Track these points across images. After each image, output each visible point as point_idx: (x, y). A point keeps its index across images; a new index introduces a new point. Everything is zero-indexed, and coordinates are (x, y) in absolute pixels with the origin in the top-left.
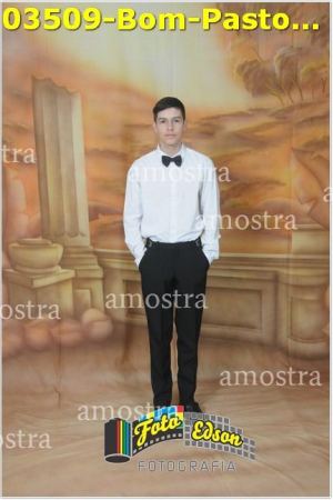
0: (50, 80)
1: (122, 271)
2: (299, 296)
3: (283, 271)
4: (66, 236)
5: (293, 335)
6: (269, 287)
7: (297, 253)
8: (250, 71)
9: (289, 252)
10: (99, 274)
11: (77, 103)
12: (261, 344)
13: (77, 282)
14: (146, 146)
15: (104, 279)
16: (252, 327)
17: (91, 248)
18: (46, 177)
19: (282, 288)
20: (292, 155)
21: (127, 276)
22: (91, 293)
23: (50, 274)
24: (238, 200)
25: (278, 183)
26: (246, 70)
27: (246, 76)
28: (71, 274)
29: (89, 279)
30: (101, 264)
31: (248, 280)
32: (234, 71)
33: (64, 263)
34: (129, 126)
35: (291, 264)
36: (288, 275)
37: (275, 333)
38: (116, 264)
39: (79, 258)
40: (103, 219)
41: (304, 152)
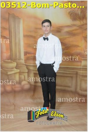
0: (13, 14)
1: (33, 70)
2: (83, 79)
3: (79, 71)
4: (17, 60)
5: (81, 90)
6: (75, 76)
7: (83, 66)
8: (72, 14)
9: (81, 66)
10: (27, 71)
11: (22, 21)
12: (72, 92)
13: (20, 73)
14: (41, 34)
15: (28, 72)
16: (69, 87)
17: (25, 63)
18: (12, 43)
19: (78, 76)
20: (83, 38)
21: (34, 72)
22: (24, 76)
23: (13, 70)
24: (67, 51)
25: (78, 46)
26: (71, 13)
27: (71, 15)
28: (18, 71)
29: (24, 72)
30: (27, 68)
31: (69, 74)
32: (67, 13)
33: (17, 67)
34: (36, 28)
35: (81, 70)
36: (80, 72)
37: (76, 89)
38: (32, 68)
39: (21, 66)
40: (28, 55)
41: (86, 37)
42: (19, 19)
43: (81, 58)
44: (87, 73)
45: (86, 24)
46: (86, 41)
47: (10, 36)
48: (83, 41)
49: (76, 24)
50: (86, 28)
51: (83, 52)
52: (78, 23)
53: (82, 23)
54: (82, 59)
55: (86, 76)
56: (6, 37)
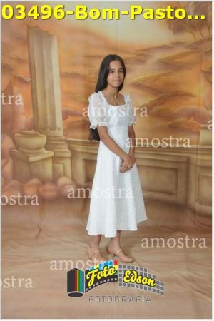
0: (38, 27)
2: (205, 174)
3: (194, 156)
4: (49, 130)
7: (204, 145)
9: (198, 144)
10: (69, 155)
13: (55, 159)
15: (71, 158)
16: (170, 193)
20: (201, 75)
21: (86, 157)
23: (39, 153)
25: (190, 95)
28: (51, 153)
29: (62, 157)
30: (70, 148)
31: (168, 162)
33: (47, 147)
35: (198, 152)
36: (196, 159)
39: (57, 144)
40: (71, 119)
41: (210, 73)
42: (50, 36)
43: (197, 123)
44: (211, 161)
45: (210, 39)
46: (210, 82)
47: (31, 78)
48: (202, 83)
49: (183, 41)
50: (208, 50)
51: (202, 109)
52: (188, 37)
53: (198, 36)
54: (199, 127)
55: (210, 168)
56: (25, 78)
